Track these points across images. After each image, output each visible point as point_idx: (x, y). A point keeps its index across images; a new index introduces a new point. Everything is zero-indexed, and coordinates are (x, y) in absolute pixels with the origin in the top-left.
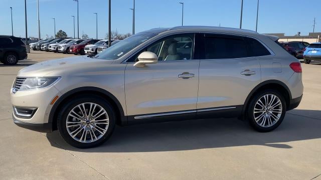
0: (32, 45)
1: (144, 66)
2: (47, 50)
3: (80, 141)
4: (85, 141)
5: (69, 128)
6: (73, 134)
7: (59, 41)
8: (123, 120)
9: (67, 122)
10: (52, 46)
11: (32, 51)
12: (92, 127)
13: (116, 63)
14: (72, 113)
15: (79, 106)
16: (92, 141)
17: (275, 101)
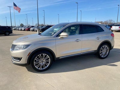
0: (13, 28)
1: (62, 38)
2: (18, 30)
4: (41, 69)
5: (35, 65)
6: (37, 67)
7: (22, 27)
9: (34, 62)
10: (20, 29)
11: (13, 30)
12: (44, 63)
14: (36, 59)
15: (39, 55)
16: (44, 68)
17: (107, 48)
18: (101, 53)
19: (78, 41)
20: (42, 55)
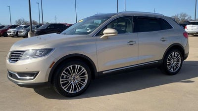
1: (107, 38)
3: (70, 92)
4: (73, 92)
5: (62, 84)
6: (65, 88)
8: (96, 75)
9: (61, 80)
12: (77, 81)
13: (89, 37)
14: (64, 73)
15: (68, 67)
16: (78, 91)
17: (177, 56)
18: (169, 65)
19: (131, 43)
20: (74, 68)
